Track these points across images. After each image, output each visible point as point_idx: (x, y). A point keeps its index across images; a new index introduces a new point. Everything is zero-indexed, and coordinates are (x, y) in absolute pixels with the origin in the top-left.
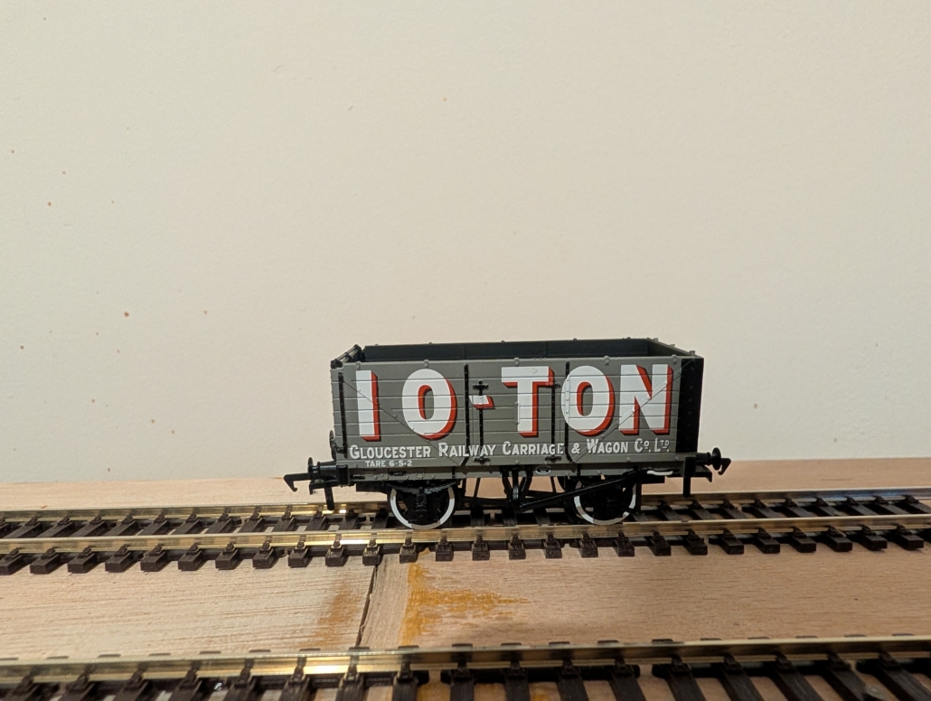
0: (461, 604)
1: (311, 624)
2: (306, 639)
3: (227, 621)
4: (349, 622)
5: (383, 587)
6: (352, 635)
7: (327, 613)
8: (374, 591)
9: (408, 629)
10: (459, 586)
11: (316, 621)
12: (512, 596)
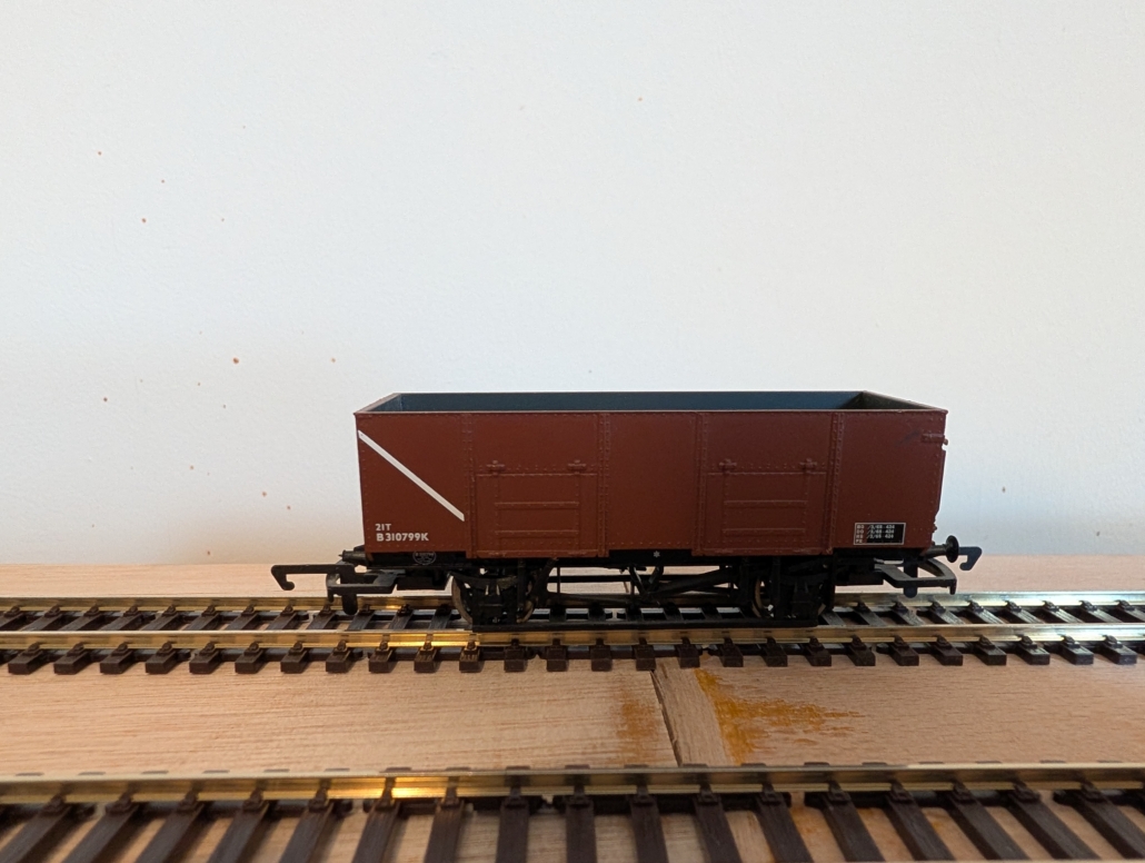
0: (782, 717)
1: (612, 738)
2: (613, 755)
3: (506, 732)
4: (655, 737)
5: (674, 696)
6: (666, 751)
7: (623, 725)
8: (666, 701)
9: (732, 744)
10: (769, 697)
11: (614, 734)
12: (842, 710)
